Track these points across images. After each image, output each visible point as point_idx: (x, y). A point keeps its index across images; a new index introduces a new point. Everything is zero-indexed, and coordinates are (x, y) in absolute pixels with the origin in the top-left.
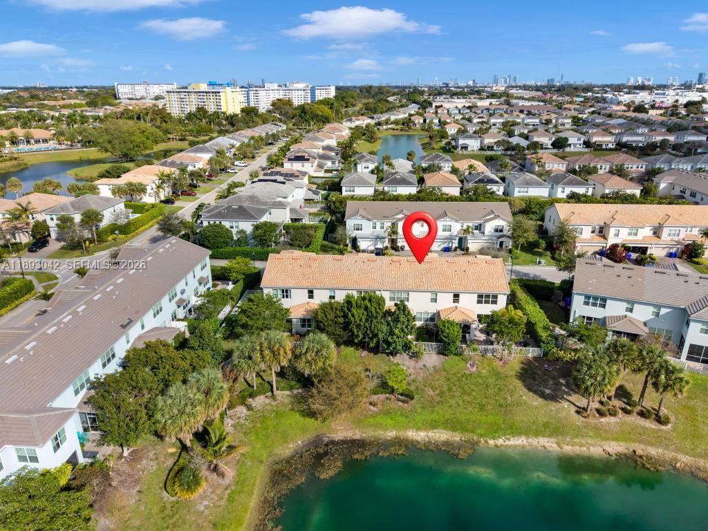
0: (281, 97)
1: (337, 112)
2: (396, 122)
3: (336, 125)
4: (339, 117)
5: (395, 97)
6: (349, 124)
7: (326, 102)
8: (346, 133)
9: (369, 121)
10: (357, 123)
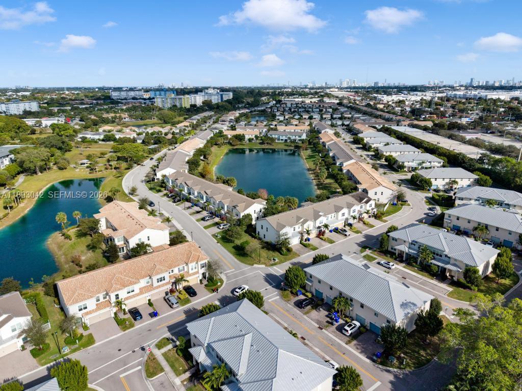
0: (206, 99)
1: (234, 107)
2: (259, 111)
3: (234, 112)
4: (235, 109)
5: (265, 98)
6: (239, 112)
7: (228, 101)
8: (238, 115)
9: (247, 110)
10: (242, 111)
